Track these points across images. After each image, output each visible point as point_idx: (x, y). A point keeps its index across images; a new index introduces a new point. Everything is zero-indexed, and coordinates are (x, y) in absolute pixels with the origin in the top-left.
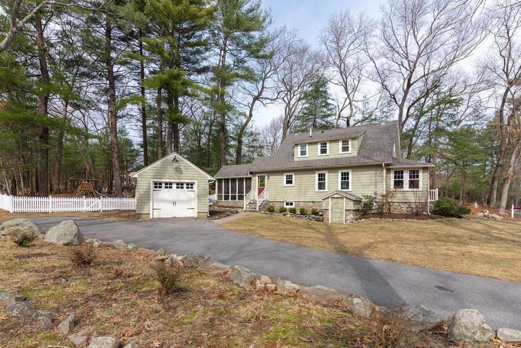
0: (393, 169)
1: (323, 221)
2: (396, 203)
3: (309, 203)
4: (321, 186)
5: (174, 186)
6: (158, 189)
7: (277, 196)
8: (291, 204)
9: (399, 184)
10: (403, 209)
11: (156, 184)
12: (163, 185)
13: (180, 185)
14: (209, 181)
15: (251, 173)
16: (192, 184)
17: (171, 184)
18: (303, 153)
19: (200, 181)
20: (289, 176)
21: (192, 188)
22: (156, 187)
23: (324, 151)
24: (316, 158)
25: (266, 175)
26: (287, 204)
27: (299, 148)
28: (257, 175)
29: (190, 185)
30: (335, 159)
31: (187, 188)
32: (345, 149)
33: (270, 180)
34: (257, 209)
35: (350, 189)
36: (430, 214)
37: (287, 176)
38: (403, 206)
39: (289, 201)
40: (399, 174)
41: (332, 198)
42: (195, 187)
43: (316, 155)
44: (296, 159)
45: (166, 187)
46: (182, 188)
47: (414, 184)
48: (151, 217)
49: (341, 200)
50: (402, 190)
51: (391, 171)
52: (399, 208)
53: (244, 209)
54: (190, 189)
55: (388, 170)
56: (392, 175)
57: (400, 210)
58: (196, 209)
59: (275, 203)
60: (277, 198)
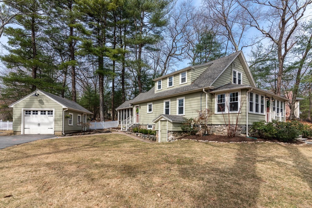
0: (217, 93)
1: (156, 140)
2: (220, 126)
4: (167, 112)
5: (39, 113)
6: (28, 115)
8: (151, 127)
9: (221, 108)
10: (224, 131)
11: (27, 111)
12: (32, 112)
13: (43, 112)
14: (64, 109)
15: (132, 105)
16: (52, 111)
17: (37, 111)
18: (159, 87)
19: (56, 109)
20: (150, 105)
21: (52, 114)
22: (26, 114)
23: (171, 84)
24: (166, 90)
25: (139, 105)
26: (149, 127)
27: (158, 83)
29: (50, 112)
30: (177, 89)
31: (49, 114)
32: (184, 80)
33: (141, 109)
34: (126, 130)
35: (184, 114)
36: (248, 136)
38: (224, 128)
39: (150, 124)
40: (221, 98)
41: (161, 121)
42: (54, 113)
43: (166, 87)
44: (156, 92)
45: (34, 114)
46: (45, 114)
47: (234, 107)
48: (22, 133)
50: (224, 113)
51: (215, 96)
52: (222, 130)
53: (121, 130)
54: (50, 115)
56: (216, 100)
57: (222, 132)
58: (53, 128)
59: (143, 126)
60: (144, 122)
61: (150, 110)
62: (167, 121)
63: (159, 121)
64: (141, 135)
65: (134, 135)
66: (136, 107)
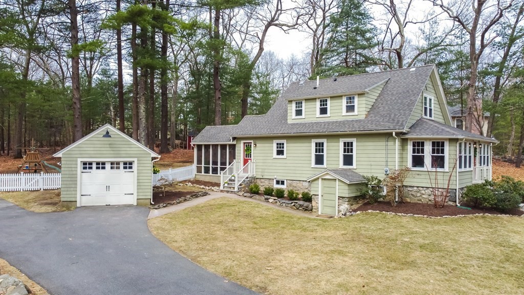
0: (411, 139)
1: (311, 210)
2: (415, 188)
3: (304, 183)
4: (319, 160)
5: (108, 166)
6: (88, 170)
7: (266, 171)
8: (283, 183)
9: (418, 161)
10: (424, 196)
11: (85, 164)
12: (94, 166)
13: (115, 165)
14: (153, 159)
15: (234, 139)
16: (131, 163)
17: (104, 163)
18: (299, 113)
19: (140, 159)
20: (280, 144)
21: (131, 168)
22: (85, 168)
23: (324, 111)
24: (314, 120)
25: (252, 141)
26: (278, 182)
27: (294, 105)
28: (242, 142)
29: (128, 165)
30: (336, 122)
31: (125, 168)
32: (350, 108)
33: (257, 148)
34: (236, 189)
35: (354, 166)
36: (459, 205)
37: (277, 144)
38: (423, 192)
39: (280, 178)
40: (419, 145)
41: (322, 179)
42: (135, 166)
43: (314, 116)
44: (290, 122)
45: (98, 168)
46: (118, 168)
47: (438, 161)
48: (78, 205)
49: (333, 182)
50: (422, 169)
51: (409, 142)
52: (419, 195)
53: (221, 188)
54: (128, 170)
55: (404, 141)
56: (410, 148)
57: (420, 198)
58: (135, 194)
59: (262, 180)
60: (266, 174)
61: (280, 152)
62: (337, 181)
63: (320, 180)
64: (275, 201)
65: (260, 200)
66: (244, 143)
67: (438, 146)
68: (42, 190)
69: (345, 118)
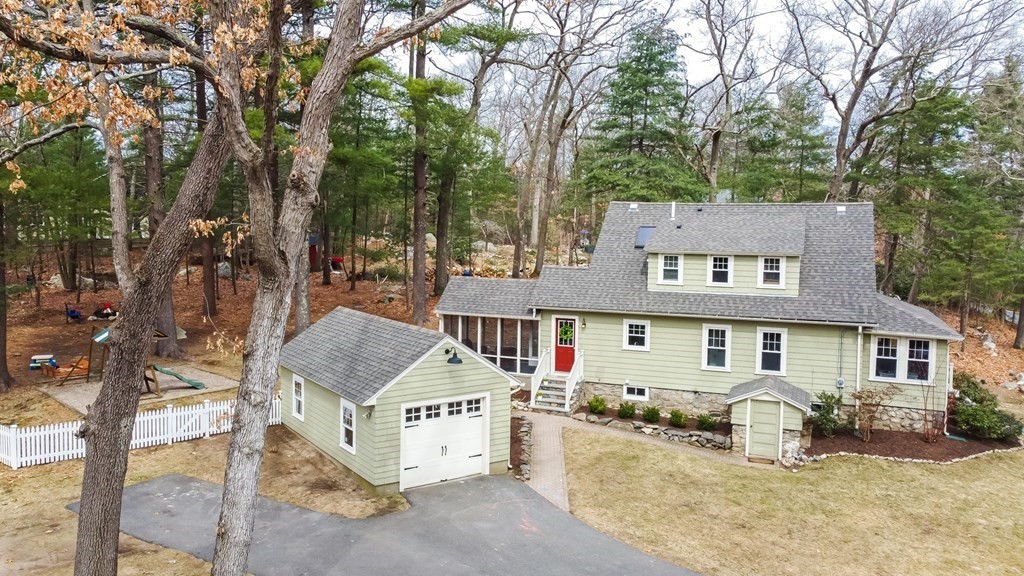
0: (875, 335)
1: (730, 448)
2: (881, 408)
3: (685, 394)
4: (716, 357)
5: (444, 411)
6: (413, 423)
7: (606, 370)
8: (641, 392)
9: (886, 367)
10: (893, 420)
11: (409, 411)
12: (423, 413)
13: (455, 408)
15: (539, 311)
16: (478, 401)
17: (438, 407)
18: (671, 274)
19: (495, 392)
20: (637, 326)
21: (478, 409)
22: (409, 419)
23: (720, 276)
24: (702, 291)
25: (576, 318)
26: (631, 391)
27: (661, 261)
28: (554, 317)
29: (474, 405)
30: (748, 297)
31: (469, 410)
32: (772, 277)
33: (586, 331)
34: (567, 408)
35: (783, 372)
36: (946, 433)
37: (631, 326)
38: (893, 414)
39: (636, 385)
40: (887, 345)
41: (752, 401)
42: (485, 406)
43: (701, 283)
44: (651, 288)
45: (429, 416)
46: (459, 412)
47: (918, 370)
48: (402, 489)
49: (773, 406)
50: (893, 380)
51: (872, 338)
52: (886, 417)
53: (532, 404)
54: (474, 413)
55: (867, 337)
56: (874, 347)
57: (888, 422)
58: (487, 455)
59: (597, 385)
60: (605, 375)
61: (637, 341)
62: (782, 404)
63: (749, 401)
64: (655, 432)
65: (625, 429)
66: (557, 319)
67: (918, 346)
68: (207, 435)
69: (762, 291)
